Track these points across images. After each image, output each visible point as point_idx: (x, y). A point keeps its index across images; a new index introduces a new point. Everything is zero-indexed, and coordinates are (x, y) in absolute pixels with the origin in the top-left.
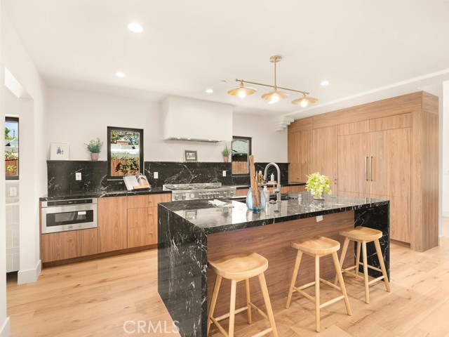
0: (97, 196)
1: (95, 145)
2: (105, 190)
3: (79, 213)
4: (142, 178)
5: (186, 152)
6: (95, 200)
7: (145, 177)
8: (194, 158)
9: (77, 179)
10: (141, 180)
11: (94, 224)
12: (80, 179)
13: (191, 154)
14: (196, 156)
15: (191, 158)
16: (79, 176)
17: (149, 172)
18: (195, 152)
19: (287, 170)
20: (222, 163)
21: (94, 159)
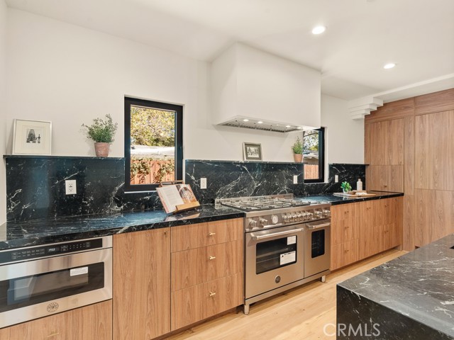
0: (111, 232)
1: (104, 127)
2: (122, 212)
3: (73, 273)
4: (186, 189)
5: (247, 145)
6: (108, 240)
7: (188, 186)
8: (257, 156)
9: (68, 192)
10: (186, 193)
11: (105, 293)
12: (74, 192)
13: (253, 149)
14: (259, 152)
15: (254, 156)
16: (71, 187)
17: (193, 178)
18: (259, 146)
19: (365, 174)
20: (293, 164)
21: (102, 153)
